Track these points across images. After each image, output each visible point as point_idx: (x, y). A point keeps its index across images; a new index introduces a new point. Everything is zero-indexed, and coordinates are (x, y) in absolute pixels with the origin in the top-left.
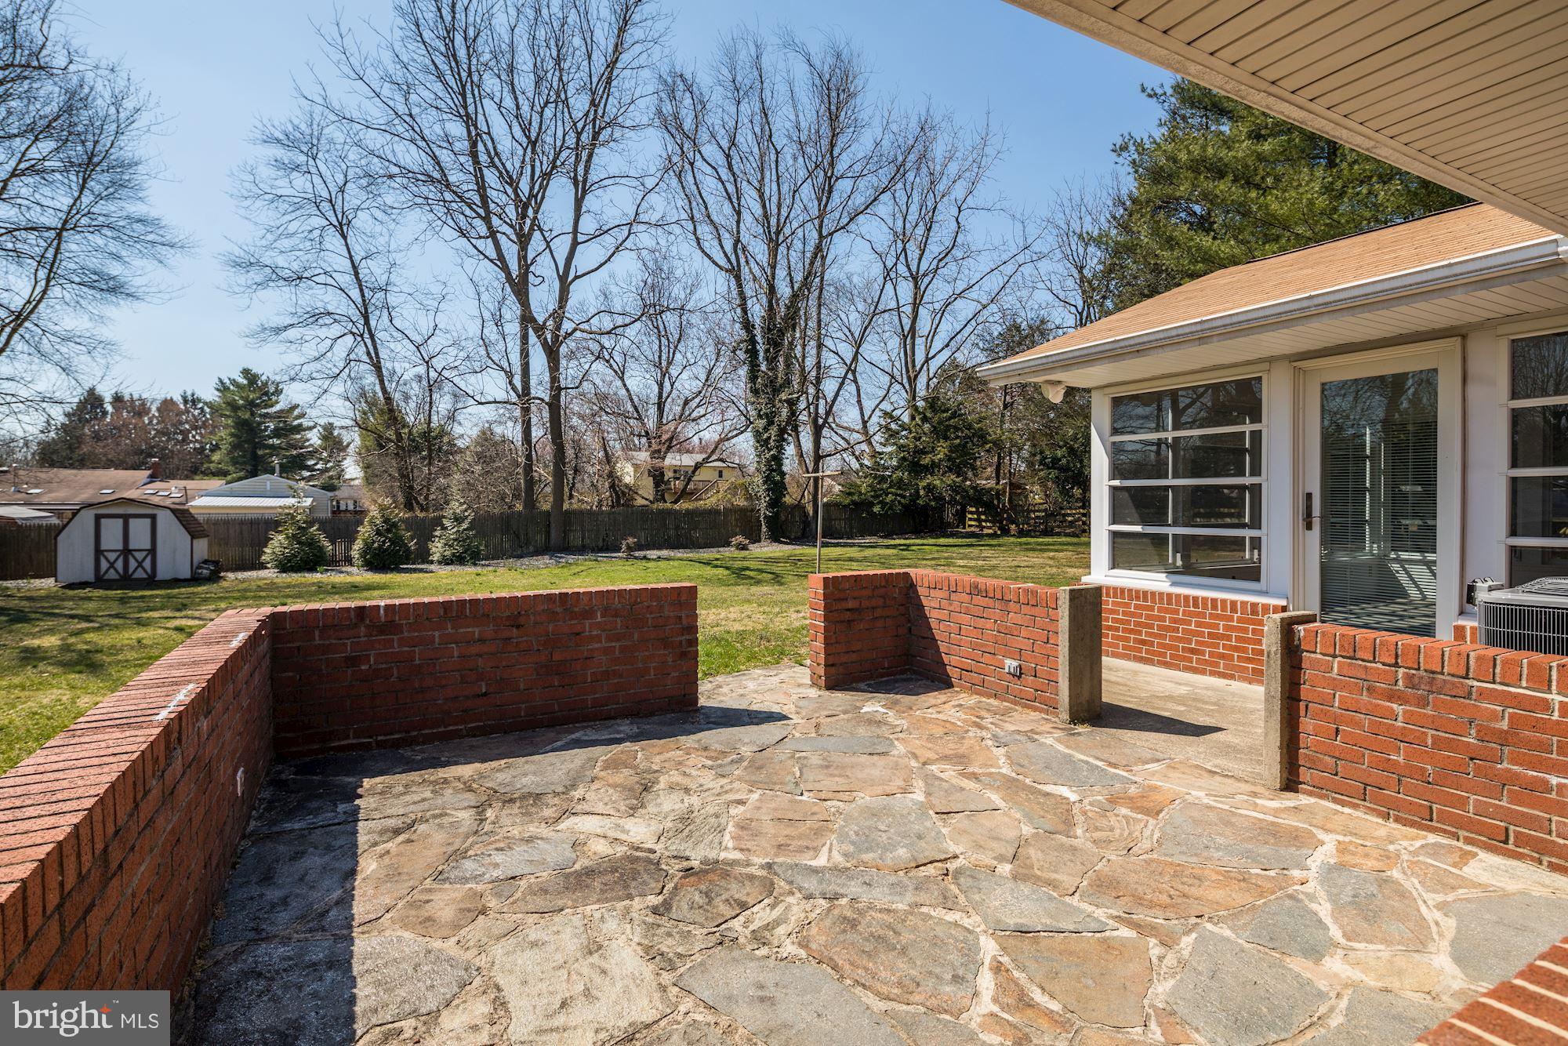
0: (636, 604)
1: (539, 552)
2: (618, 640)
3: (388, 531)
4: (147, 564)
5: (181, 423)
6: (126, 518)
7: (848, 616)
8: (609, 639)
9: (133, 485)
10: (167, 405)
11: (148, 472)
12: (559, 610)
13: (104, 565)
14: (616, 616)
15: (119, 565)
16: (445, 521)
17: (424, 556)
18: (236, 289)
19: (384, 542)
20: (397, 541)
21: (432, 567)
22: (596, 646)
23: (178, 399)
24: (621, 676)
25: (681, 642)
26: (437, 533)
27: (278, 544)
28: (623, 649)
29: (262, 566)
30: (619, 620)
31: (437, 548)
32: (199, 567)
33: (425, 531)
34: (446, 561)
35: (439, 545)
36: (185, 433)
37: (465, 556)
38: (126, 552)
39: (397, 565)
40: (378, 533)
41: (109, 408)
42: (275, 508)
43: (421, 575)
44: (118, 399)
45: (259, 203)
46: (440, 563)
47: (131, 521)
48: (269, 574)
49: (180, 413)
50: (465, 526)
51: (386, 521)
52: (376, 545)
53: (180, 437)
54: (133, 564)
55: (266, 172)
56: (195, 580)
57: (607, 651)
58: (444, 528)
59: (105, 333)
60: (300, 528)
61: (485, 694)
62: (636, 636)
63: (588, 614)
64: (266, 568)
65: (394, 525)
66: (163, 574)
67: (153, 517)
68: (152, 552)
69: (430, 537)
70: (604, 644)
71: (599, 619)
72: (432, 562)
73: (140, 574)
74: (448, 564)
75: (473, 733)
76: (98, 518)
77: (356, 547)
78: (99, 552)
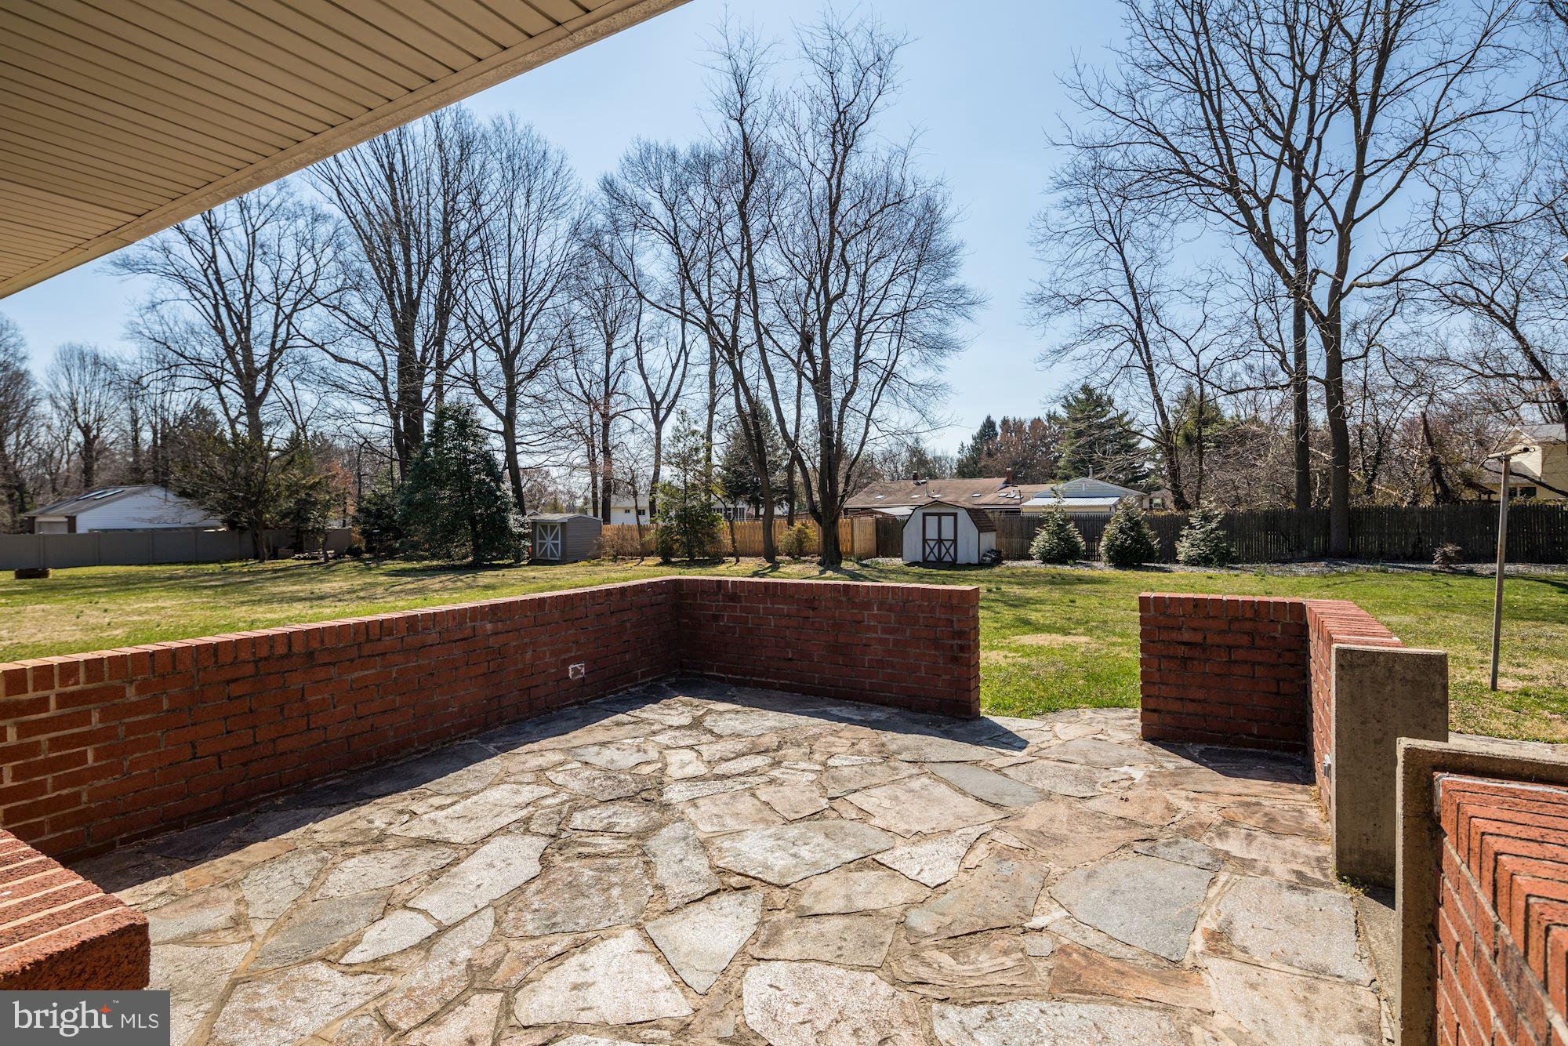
0: (907, 601)
1: (1314, 558)
2: (891, 633)
3: (1131, 529)
4: (952, 551)
5: (1045, 437)
6: (939, 515)
7: (1182, 651)
8: (885, 631)
9: (993, 490)
10: (1036, 422)
11: (1004, 479)
12: (844, 599)
13: (928, 550)
14: (890, 610)
15: (936, 551)
16: (1192, 520)
17: (1170, 556)
18: (1033, 322)
19: (1126, 540)
20: (1140, 539)
21: (1175, 567)
22: (874, 635)
23: (1043, 417)
24: (893, 667)
25: (952, 646)
26: (1185, 533)
27: (1041, 540)
28: (896, 642)
29: (1029, 558)
30: (893, 615)
31: (1183, 548)
32: (985, 555)
33: (1171, 529)
34: (1192, 562)
35: (1187, 545)
36: (1047, 446)
37: (1216, 556)
38: (940, 541)
39: (1140, 561)
40: (1122, 531)
41: (999, 430)
42: (1039, 507)
43: (1161, 574)
44: (1005, 422)
45: (1051, 243)
46: (1186, 563)
47: (943, 518)
48: (1034, 565)
49: (1045, 428)
50: (1214, 525)
51: (1130, 519)
52: (1118, 542)
53: (1044, 449)
54: (944, 550)
55: (1055, 215)
56: (981, 565)
57: (880, 641)
58: (1192, 527)
59: (942, 378)
60: (1059, 525)
61: (790, 659)
62: (908, 633)
63: (867, 605)
64: (1032, 559)
65: (1137, 523)
66: (961, 560)
67: (955, 515)
68: (955, 541)
69: (1178, 537)
70: (880, 635)
71: (875, 612)
72: (1178, 562)
73: (948, 558)
74: (1194, 565)
75: (783, 688)
76: (925, 515)
77: (1102, 544)
78: (925, 541)
